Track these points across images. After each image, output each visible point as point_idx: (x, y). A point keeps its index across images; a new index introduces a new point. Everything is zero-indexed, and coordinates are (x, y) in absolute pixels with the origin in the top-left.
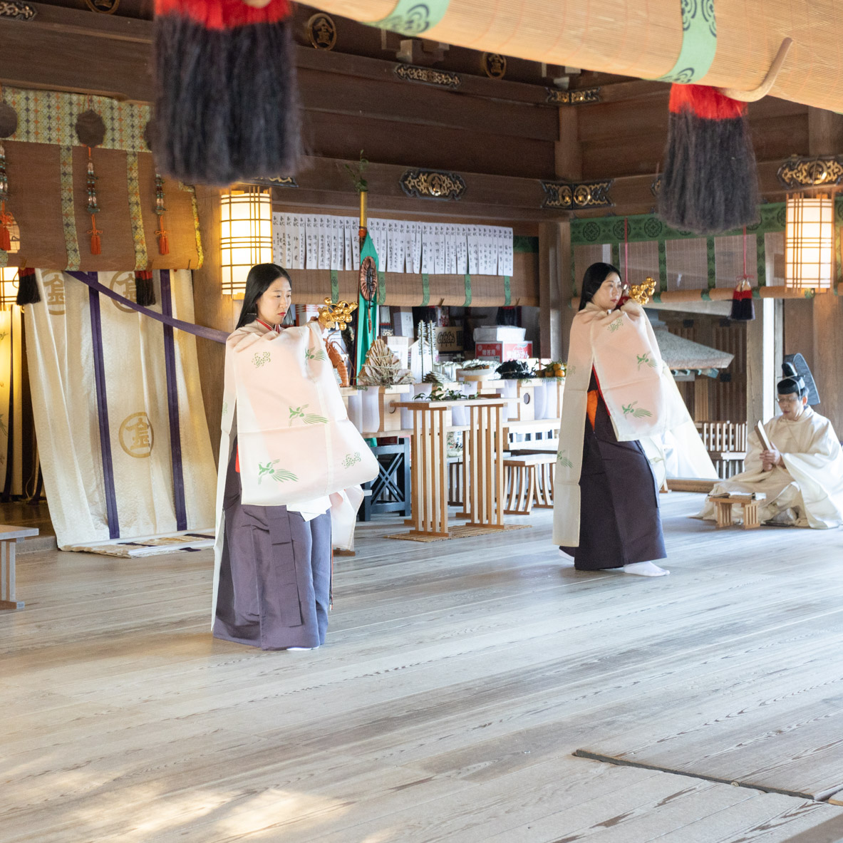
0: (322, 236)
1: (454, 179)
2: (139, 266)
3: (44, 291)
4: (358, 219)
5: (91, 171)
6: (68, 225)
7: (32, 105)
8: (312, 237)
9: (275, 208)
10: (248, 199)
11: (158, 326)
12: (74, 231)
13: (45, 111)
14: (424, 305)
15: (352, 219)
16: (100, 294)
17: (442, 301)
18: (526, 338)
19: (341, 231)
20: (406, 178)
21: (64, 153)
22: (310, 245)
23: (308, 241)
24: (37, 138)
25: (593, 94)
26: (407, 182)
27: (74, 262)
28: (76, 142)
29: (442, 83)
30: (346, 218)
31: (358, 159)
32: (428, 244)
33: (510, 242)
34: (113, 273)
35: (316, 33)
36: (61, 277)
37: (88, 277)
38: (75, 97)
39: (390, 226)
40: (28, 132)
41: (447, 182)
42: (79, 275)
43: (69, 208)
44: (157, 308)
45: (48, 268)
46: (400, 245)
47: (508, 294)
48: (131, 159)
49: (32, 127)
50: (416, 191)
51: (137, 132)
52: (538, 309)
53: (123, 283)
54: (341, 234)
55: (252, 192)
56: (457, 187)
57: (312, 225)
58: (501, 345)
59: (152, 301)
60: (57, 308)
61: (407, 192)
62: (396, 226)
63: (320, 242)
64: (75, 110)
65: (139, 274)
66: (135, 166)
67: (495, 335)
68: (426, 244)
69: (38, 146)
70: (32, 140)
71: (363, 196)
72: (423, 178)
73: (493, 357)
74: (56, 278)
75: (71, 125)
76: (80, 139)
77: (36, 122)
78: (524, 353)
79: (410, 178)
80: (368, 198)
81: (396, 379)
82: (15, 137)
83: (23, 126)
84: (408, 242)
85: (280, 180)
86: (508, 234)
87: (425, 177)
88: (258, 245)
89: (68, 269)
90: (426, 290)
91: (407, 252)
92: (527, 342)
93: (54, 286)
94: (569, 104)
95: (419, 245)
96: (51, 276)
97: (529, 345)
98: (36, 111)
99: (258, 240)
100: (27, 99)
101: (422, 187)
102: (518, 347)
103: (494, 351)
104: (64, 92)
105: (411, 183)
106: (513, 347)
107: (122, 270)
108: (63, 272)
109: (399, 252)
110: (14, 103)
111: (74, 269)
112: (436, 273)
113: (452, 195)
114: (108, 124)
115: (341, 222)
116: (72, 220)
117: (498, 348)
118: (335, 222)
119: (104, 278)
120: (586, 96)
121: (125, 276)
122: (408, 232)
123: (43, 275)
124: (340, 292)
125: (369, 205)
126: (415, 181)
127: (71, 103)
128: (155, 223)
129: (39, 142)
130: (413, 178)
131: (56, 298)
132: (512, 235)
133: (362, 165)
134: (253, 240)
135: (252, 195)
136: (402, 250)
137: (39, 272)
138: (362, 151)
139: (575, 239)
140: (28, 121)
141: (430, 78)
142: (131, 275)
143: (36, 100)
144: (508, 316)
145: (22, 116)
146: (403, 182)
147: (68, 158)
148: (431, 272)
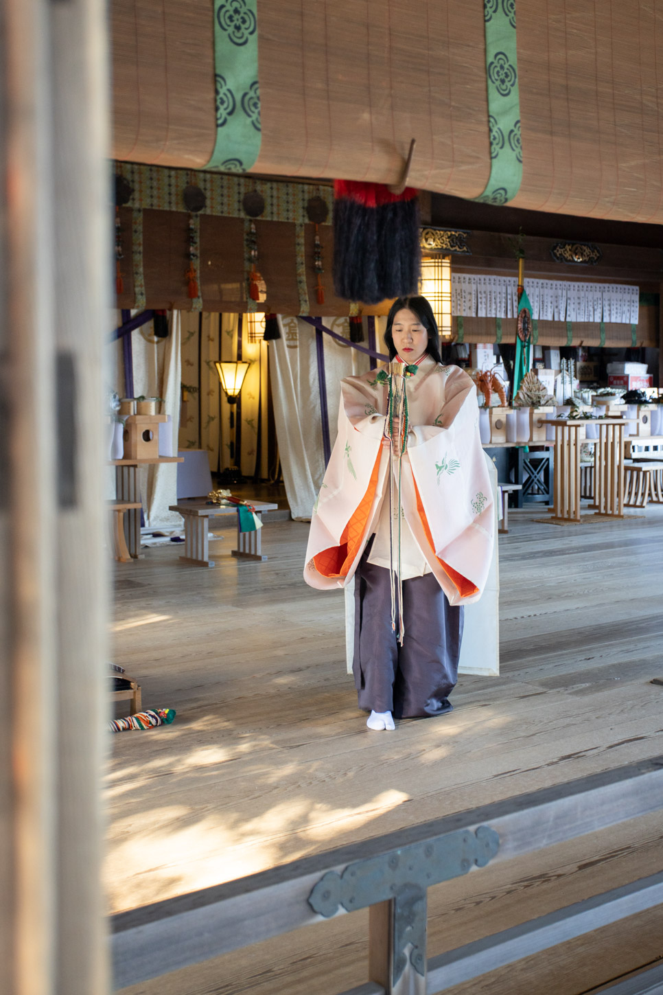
0: (490, 292)
1: (593, 249)
2: (352, 313)
3: (283, 331)
4: (517, 279)
5: (317, 242)
6: (300, 282)
7: (275, 193)
8: (483, 292)
9: (453, 270)
10: (433, 264)
11: (367, 357)
12: (305, 286)
13: (285, 197)
14: (568, 345)
15: (513, 279)
16: (324, 334)
17: (582, 342)
18: (648, 372)
19: (504, 288)
20: (555, 248)
21: (298, 229)
22: (481, 298)
23: (479, 296)
24: (278, 217)
26: (555, 251)
27: (305, 309)
28: (307, 221)
30: (509, 278)
31: (517, 233)
32: (572, 299)
33: (636, 298)
34: (333, 318)
36: (295, 321)
37: (315, 321)
38: (306, 187)
39: (542, 284)
40: (272, 213)
41: (587, 251)
42: (308, 319)
43: (302, 269)
44: (365, 344)
45: (286, 315)
46: (550, 299)
47: (634, 337)
49: (275, 209)
50: (562, 258)
52: (658, 350)
53: (340, 326)
54: (504, 291)
55: (436, 258)
56: (595, 255)
57: (482, 283)
58: (628, 377)
59: (361, 339)
60: (292, 343)
61: (555, 258)
62: (547, 284)
63: (489, 296)
64: (307, 197)
65: (352, 319)
67: (624, 369)
68: (570, 299)
69: (279, 224)
70: (275, 219)
71: (521, 262)
72: (568, 247)
73: (621, 386)
74: (292, 322)
75: (303, 208)
76: (310, 219)
77: (278, 205)
78: (646, 384)
79: (558, 248)
80: (525, 263)
81: (543, 402)
82: (263, 216)
83: (268, 209)
84: (556, 297)
85: (458, 249)
86: (635, 292)
87: (570, 247)
88: (440, 298)
89: (301, 314)
90: (570, 334)
91: (555, 304)
92: (648, 375)
93: (290, 327)
95: (564, 299)
96: (288, 320)
97: (650, 378)
98: (278, 197)
99: (440, 295)
100: (272, 188)
101: (567, 255)
102: (642, 379)
103: (622, 382)
104: (299, 183)
105: (559, 251)
106: (637, 379)
107: (339, 316)
108: (297, 317)
109: (549, 305)
110: (262, 191)
111: (305, 315)
112: (578, 321)
113: (591, 261)
114: (330, 207)
115: (505, 281)
116: (304, 278)
117: (625, 379)
118: (499, 281)
119: (326, 322)
121: (342, 320)
122: (556, 289)
123: (283, 319)
124: (503, 334)
125: (526, 268)
126: (562, 250)
127: (303, 192)
129: (280, 220)
130: (560, 248)
131: (291, 335)
132: (638, 292)
133: (520, 238)
134: (437, 295)
135: (437, 260)
136: (551, 303)
137: (279, 317)
138: (521, 228)
140: (272, 205)
142: (346, 320)
143: (278, 189)
144: (634, 355)
145: (268, 201)
146: (553, 251)
147: (301, 233)
148: (574, 320)
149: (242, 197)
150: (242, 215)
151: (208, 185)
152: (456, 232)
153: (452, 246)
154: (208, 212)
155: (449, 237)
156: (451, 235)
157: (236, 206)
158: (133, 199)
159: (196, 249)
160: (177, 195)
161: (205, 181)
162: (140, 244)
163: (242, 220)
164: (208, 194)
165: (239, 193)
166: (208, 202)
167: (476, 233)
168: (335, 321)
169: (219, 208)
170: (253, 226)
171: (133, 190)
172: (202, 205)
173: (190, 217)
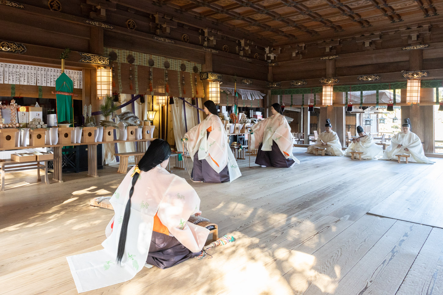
1: (251, 80)
3: (175, 101)
5: (183, 76)
6: (179, 88)
10: (215, 83)
11: (196, 109)
12: (180, 89)
13: (175, 63)
16: (185, 102)
17: (247, 106)
18: (262, 114)
20: (242, 80)
21: (178, 72)
25: (276, 64)
27: (181, 96)
28: (180, 70)
29: (248, 60)
31: (234, 76)
34: (187, 98)
35: (225, 49)
36: (178, 99)
37: (183, 99)
38: (180, 61)
41: (249, 81)
42: (181, 98)
43: (179, 84)
44: (195, 106)
45: (175, 97)
47: (259, 105)
48: (191, 74)
50: (244, 83)
51: (192, 68)
52: (264, 108)
53: (189, 100)
56: (251, 82)
58: (257, 115)
59: (195, 104)
60: (177, 105)
61: (242, 83)
64: (180, 63)
65: (192, 98)
66: (191, 76)
67: (256, 113)
69: (173, 71)
70: (172, 69)
72: (245, 80)
74: (177, 99)
75: (180, 67)
76: (181, 70)
78: (261, 117)
80: (236, 84)
81: (247, 122)
82: (169, 69)
83: (171, 66)
85: (220, 79)
89: (179, 97)
90: (244, 104)
93: (176, 101)
94: (271, 66)
96: (176, 98)
98: (173, 63)
99: (217, 92)
100: (171, 61)
101: (245, 82)
103: (255, 117)
104: (178, 59)
105: (243, 81)
106: (259, 116)
107: (189, 97)
108: (178, 97)
110: (169, 61)
111: (180, 97)
113: (250, 84)
114: (186, 67)
116: (180, 87)
119: (186, 99)
121: (189, 99)
123: (174, 98)
124: (229, 104)
128: (195, 88)
131: (177, 103)
137: (173, 97)
138: (235, 74)
139: (272, 94)
140: (172, 65)
141: (246, 59)
142: (191, 99)
143: (173, 61)
144: (257, 109)
145: (171, 64)
147: (179, 73)
149: (164, 63)
150: (164, 68)
152: (219, 75)
153: (218, 79)
154: (155, 66)
155: (217, 76)
157: (162, 65)
158: (135, 62)
159: (152, 77)
160: (147, 61)
161: (154, 58)
162: (137, 75)
163: (164, 69)
164: (155, 61)
166: (155, 64)
167: (224, 75)
168: (188, 99)
169: (158, 65)
170: (167, 71)
171: (135, 59)
172: (153, 65)
173: (150, 68)
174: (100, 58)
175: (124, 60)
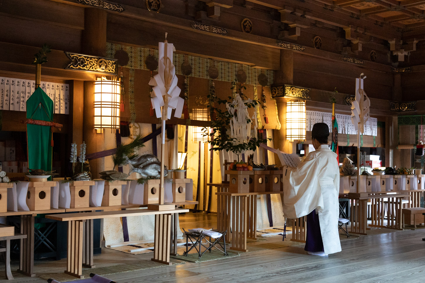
0: (316, 119)
2: (260, 128)
7: (223, 67)
8: (312, 119)
9: (307, 109)
10: (298, 104)
13: (227, 69)
14: (347, 146)
15: (329, 113)
17: (353, 144)
18: (380, 159)
19: (322, 117)
20: (346, 98)
22: (312, 122)
23: (311, 121)
24: (224, 80)
25: (409, 69)
26: (346, 100)
29: (358, 63)
30: (324, 113)
32: (350, 123)
33: (376, 124)
35: (316, 43)
39: (338, 116)
40: (222, 77)
46: (341, 123)
47: (375, 143)
48: (255, 88)
49: (223, 75)
51: (257, 78)
54: (322, 119)
55: (299, 101)
57: (312, 115)
58: (371, 161)
61: (346, 103)
62: (339, 116)
63: (315, 121)
64: (237, 69)
65: (259, 130)
66: (256, 91)
67: (369, 158)
68: (349, 123)
69: (225, 83)
70: (223, 80)
71: (333, 104)
73: (368, 166)
75: (236, 75)
76: (238, 81)
77: (225, 73)
79: (347, 98)
80: (335, 105)
82: (218, 79)
83: (220, 75)
84: (344, 122)
85: (305, 98)
86: (375, 121)
87: (352, 98)
88: (301, 121)
90: (348, 140)
91: (343, 126)
92: (380, 161)
94: (399, 72)
95: (347, 123)
97: (381, 162)
98: (225, 70)
99: (301, 119)
100: (222, 65)
102: (377, 162)
103: (368, 164)
104: (233, 63)
106: (375, 162)
109: (341, 126)
110: (217, 66)
112: (352, 134)
114: (247, 75)
115: (322, 114)
117: (370, 162)
118: (320, 114)
120: (406, 70)
122: (343, 118)
125: (335, 108)
126: (349, 99)
127: (236, 67)
128: (263, 112)
129: (225, 81)
130: (348, 98)
132: (377, 121)
133: (335, 93)
134: (300, 119)
135: (300, 103)
136: (341, 125)
138: (336, 88)
139: (399, 123)
140: (222, 73)
141: (354, 61)
143: (224, 65)
144: (373, 151)
145: (220, 71)
146: (345, 100)
148: (351, 134)
149: (208, 69)
150: (208, 78)
151: (193, 62)
152: (305, 89)
153: (303, 96)
154: (193, 76)
155: (302, 92)
156: (303, 90)
157: (206, 73)
159: (187, 94)
160: (179, 66)
161: (192, 60)
163: (209, 80)
164: (193, 66)
165: (207, 67)
166: (193, 71)
167: (313, 90)
169: (198, 73)
170: (213, 83)
172: (190, 72)
173: (184, 78)
174: (101, 62)
175: (141, 65)
